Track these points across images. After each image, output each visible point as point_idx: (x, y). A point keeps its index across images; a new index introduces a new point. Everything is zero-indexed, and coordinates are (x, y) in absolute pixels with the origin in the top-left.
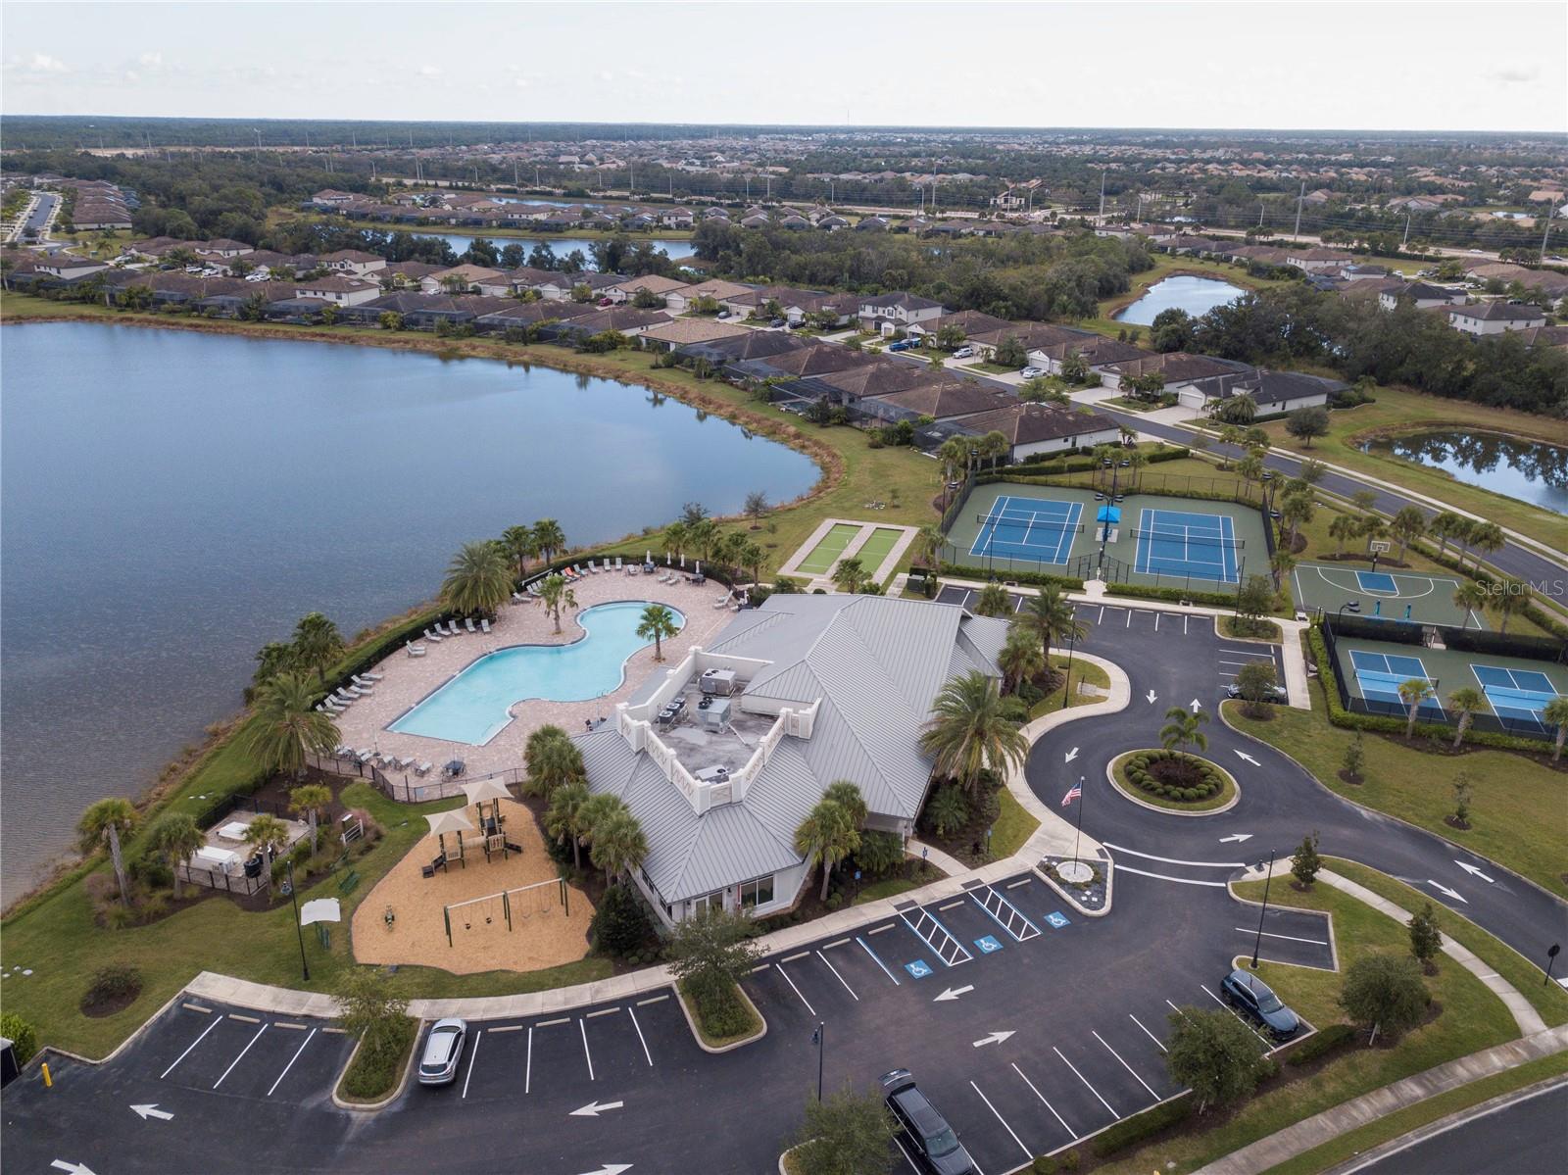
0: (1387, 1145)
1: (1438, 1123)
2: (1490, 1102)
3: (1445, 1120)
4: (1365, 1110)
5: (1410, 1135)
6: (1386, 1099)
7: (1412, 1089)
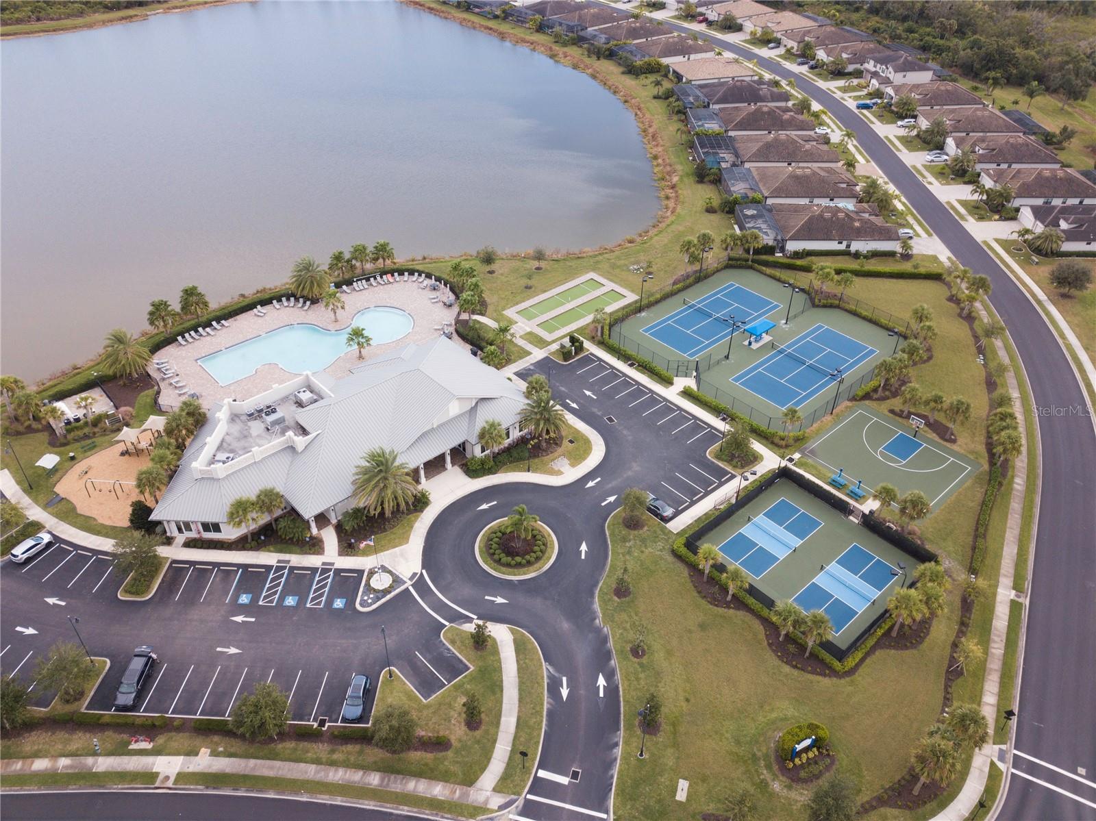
0: (322, 796)
1: (361, 801)
2: (401, 807)
3: (366, 802)
4: (338, 775)
5: (339, 798)
6: (356, 776)
7: (374, 779)
